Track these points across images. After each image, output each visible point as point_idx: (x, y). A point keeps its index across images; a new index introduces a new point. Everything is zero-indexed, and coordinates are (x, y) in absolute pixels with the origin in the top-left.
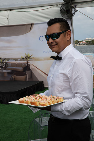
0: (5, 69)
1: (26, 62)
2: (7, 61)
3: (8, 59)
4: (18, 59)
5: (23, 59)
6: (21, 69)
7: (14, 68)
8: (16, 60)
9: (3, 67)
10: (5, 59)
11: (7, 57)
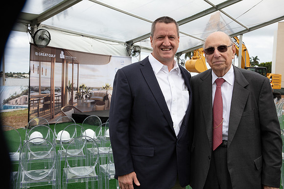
0: (89, 98)
1: (106, 91)
2: (91, 91)
3: (92, 89)
4: (100, 88)
5: (104, 88)
6: (101, 98)
7: (97, 97)
8: (98, 89)
9: (88, 96)
10: (89, 88)
11: (91, 86)
